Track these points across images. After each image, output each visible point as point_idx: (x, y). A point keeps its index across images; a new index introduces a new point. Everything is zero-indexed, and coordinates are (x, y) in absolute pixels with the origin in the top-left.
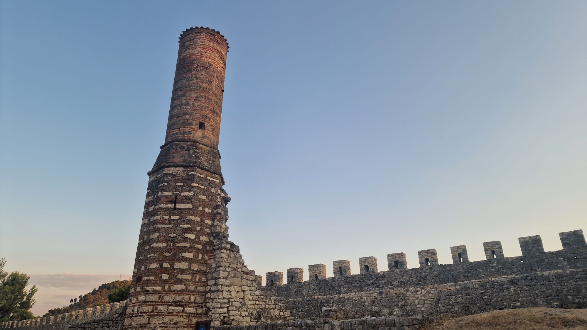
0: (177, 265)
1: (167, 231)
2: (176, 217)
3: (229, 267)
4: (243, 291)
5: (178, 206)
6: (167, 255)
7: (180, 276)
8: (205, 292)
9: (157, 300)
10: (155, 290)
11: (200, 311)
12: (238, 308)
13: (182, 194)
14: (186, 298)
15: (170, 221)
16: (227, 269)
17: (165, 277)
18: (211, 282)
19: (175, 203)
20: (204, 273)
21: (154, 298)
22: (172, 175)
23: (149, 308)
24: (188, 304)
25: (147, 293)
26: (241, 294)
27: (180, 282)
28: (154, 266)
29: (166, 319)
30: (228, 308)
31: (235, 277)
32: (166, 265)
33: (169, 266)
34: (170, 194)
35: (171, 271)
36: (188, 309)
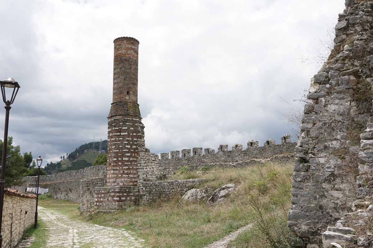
0: (124, 159)
1: (119, 145)
2: (122, 139)
3: (145, 159)
4: (153, 168)
5: (122, 134)
6: (120, 155)
7: (126, 163)
8: (137, 169)
9: (118, 172)
10: (117, 169)
11: (135, 176)
12: (151, 175)
13: (123, 128)
14: (129, 171)
15: (119, 140)
16: (145, 160)
17: (120, 163)
18: (139, 165)
19: (120, 132)
20: (136, 161)
21: (117, 172)
22: (117, 119)
23: (116, 176)
24: (130, 174)
25: (114, 170)
26: (152, 169)
27: (126, 165)
28: (115, 159)
29: (122, 180)
30: (146, 175)
31: (148, 162)
32: (119, 159)
33: (121, 159)
34: (118, 128)
35: (122, 161)
36: (130, 176)
